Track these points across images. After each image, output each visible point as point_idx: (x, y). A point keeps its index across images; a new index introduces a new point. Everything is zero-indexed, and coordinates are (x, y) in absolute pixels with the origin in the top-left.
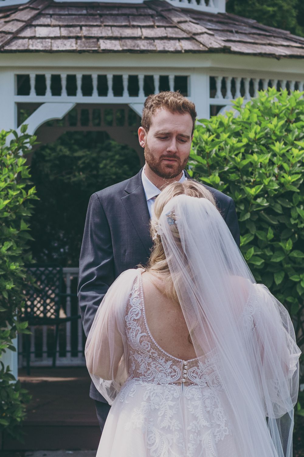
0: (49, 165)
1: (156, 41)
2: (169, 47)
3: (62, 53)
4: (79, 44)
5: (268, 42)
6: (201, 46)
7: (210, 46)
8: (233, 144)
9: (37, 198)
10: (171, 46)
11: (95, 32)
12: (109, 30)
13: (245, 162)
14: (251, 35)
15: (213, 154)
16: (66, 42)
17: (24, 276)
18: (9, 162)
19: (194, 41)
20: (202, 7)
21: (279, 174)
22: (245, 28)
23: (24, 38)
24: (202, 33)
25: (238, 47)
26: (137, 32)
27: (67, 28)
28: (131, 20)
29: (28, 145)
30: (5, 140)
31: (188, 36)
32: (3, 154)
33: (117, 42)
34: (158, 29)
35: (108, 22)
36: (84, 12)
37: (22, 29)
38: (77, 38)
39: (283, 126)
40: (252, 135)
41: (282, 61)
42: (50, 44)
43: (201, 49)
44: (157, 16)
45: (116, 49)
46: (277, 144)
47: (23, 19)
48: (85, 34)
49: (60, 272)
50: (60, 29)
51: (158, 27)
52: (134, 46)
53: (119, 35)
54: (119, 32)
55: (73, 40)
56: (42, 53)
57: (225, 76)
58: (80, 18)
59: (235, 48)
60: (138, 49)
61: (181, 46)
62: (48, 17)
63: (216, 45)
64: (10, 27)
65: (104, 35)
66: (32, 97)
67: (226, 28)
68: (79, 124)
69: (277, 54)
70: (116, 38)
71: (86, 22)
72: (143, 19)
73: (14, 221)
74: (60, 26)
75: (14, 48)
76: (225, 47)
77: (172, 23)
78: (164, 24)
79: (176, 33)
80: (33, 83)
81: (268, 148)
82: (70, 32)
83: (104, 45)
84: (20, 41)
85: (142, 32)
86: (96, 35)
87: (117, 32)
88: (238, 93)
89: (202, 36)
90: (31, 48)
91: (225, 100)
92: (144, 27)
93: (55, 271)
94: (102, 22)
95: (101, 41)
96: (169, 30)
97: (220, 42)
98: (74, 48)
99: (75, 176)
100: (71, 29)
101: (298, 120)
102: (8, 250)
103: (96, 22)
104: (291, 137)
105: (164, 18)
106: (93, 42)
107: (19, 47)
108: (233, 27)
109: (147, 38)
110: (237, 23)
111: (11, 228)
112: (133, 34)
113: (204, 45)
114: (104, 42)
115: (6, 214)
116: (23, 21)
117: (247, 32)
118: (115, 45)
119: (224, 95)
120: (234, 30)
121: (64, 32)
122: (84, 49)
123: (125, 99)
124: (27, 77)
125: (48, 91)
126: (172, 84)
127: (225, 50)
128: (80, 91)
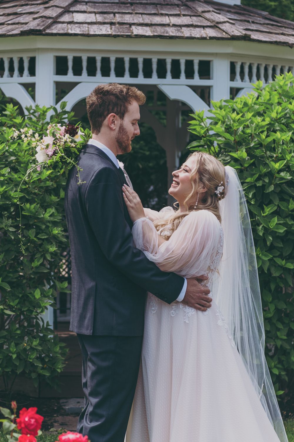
1: (183, 28)
2: (195, 34)
3: (98, 37)
4: (113, 29)
5: (281, 32)
6: (224, 33)
7: (232, 34)
8: (259, 123)
10: (197, 33)
11: (128, 19)
12: (140, 18)
13: (270, 139)
14: (265, 25)
15: (240, 132)
16: (101, 27)
19: (218, 29)
22: (259, 19)
23: (63, 23)
24: (225, 22)
25: (256, 36)
26: (165, 20)
27: (101, 15)
28: (159, 9)
29: (66, 120)
30: (45, 116)
31: (212, 24)
32: (44, 128)
33: (148, 29)
34: (184, 17)
35: (139, 11)
36: (117, 1)
37: (61, 15)
38: (112, 24)
40: (274, 115)
42: (87, 29)
43: (224, 36)
44: (182, 6)
45: (147, 34)
47: (62, 5)
48: (118, 21)
50: (95, 15)
51: (184, 15)
52: (164, 33)
53: (149, 22)
54: (149, 19)
55: (108, 26)
56: (80, 37)
57: (243, 61)
58: (113, 6)
60: (168, 35)
61: (206, 34)
62: (84, 5)
63: (237, 33)
64: (50, 12)
65: (135, 21)
66: (70, 77)
67: (243, 18)
69: (290, 42)
70: (147, 25)
71: (118, 10)
72: (170, 8)
73: (54, 189)
74: (95, 13)
75: (55, 31)
76: (245, 34)
77: (196, 13)
78: (190, 13)
79: (201, 21)
80: (70, 64)
81: (287, 127)
82: (105, 18)
83: (137, 31)
84: (60, 25)
85: (170, 20)
86: (128, 22)
87: (147, 19)
88: (254, 77)
89: (224, 24)
90: (70, 32)
91: (243, 83)
92: (171, 15)
94: (132, 10)
95: (133, 27)
96: (194, 18)
97: (241, 31)
98: (110, 33)
100: (105, 15)
102: (50, 216)
103: (128, 9)
105: (188, 8)
106: (126, 28)
107: (59, 30)
108: (249, 18)
109: (174, 25)
110: (252, 14)
111: (52, 195)
112: (162, 21)
113: (226, 33)
114: (136, 28)
115: (49, 183)
116: (61, 7)
117: (262, 22)
118: (147, 31)
119: (242, 78)
120: (250, 20)
121: (99, 18)
122: (119, 33)
124: (65, 59)
125: (85, 72)
126: (196, 68)
127: (246, 38)
128: (113, 73)
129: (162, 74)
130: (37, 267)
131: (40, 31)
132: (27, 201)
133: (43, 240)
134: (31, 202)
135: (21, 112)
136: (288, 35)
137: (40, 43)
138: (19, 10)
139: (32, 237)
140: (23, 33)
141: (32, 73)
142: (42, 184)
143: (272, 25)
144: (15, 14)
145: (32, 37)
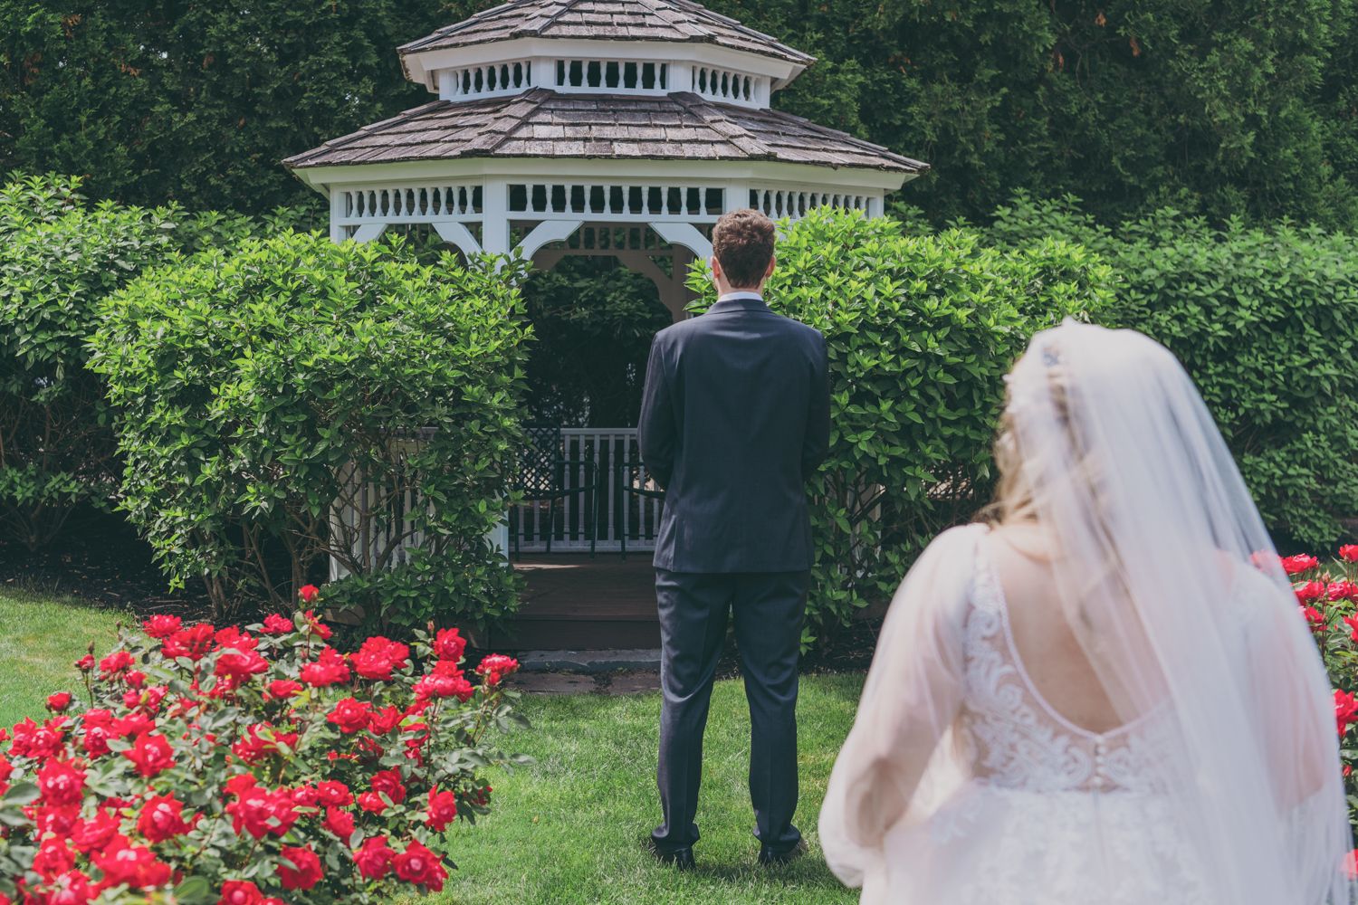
0: (543, 297)
1: (684, 145)
2: (700, 152)
3: (567, 159)
4: (587, 147)
5: (823, 147)
6: (740, 151)
7: (751, 152)
9: (534, 338)
11: (608, 132)
12: (625, 131)
13: (792, 297)
16: (571, 144)
17: (519, 435)
18: (500, 294)
19: (731, 145)
20: (741, 102)
21: (834, 312)
22: (792, 128)
23: (519, 139)
24: (741, 136)
25: (786, 153)
26: (660, 133)
27: (572, 127)
28: (652, 118)
29: (522, 272)
31: (724, 139)
33: (635, 146)
34: (687, 130)
35: (624, 120)
36: (594, 107)
37: (517, 128)
38: (586, 140)
39: (839, 252)
40: (801, 264)
41: (840, 170)
42: (551, 147)
43: (739, 156)
44: (685, 113)
45: (633, 154)
46: (831, 274)
47: (518, 115)
48: (595, 135)
49: (557, 433)
50: (564, 128)
51: (686, 126)
52: (656, 151)
53: (637, 137)
54: (637, 133)
55: (581, 143)
56: (541, 159)
57: (768, 189)
58: (588, 114)
59: (782, 154)
60: (662, 154)
61: (715, 152)
62: (548, 113)
63: (757, 151)
64: (502, 125)
65: (618, 136)
66: (529, 214)
67: (770, 128)
68: (582, 246)
69: (834, 162)
70: (634, 141)
71: (596, 120)
72: (667, 117)
73: (506, 367)
74: (564, 125)
75: (507, 152)
76: (769, 153)
77: (703, 123)
78: (694, 123)
79: (709, 135)
80: (529, 195)
81: (820, 280)
82: (577, 132)
84: (515, 143)
85: (666, 133)
86: (609, 137)
87: (635, 133)
88: (785, 210)
89: (741, 139)
90: (528, 152)
92: (668, 126)
93: (550, 433)
94: (616, 120)
95: (615, 144)
96: (700, 130)
97: (764, 147)
98: (583, 153)
99: (575, 312)
100: (578, 128)
101: (857, 245)
102: (500, 402)
103: (609, 119)
104: (849, 267)
105: (693, 115)
106: (606, 145)
107: (514, 150)
108: (778, 127)
109: (672, 141)
110: (784, 122)
111: (503, 375)
112: (655, 135)
113: (743, 151)
114: (619, 145)
115: (497, 358)
116: (517, 118)
117: (796, 134)
118: (633, 150)
120: (781, 131)
121: (569, 132)
122: (595, 153)
123: (645, 216)
124: (523, 188)
125: (549, 205)
126: (703, 199)
127: (770, 157)
128: (587, 206)
129: (655, 207)
130: (481, 471)
131: (487, 151)
132: (469, 382)
133: (490, 434)
134: (474, 383)
135: (462, 261)
136: (833, 151)
137: (487, 167)
138: (460, 121)
139: (475, 430)
140: (465, 155)
141: (478, 205)
142: (489, 360)
143: (812, 137)
144: (455, 127)
145: (476, 159)
